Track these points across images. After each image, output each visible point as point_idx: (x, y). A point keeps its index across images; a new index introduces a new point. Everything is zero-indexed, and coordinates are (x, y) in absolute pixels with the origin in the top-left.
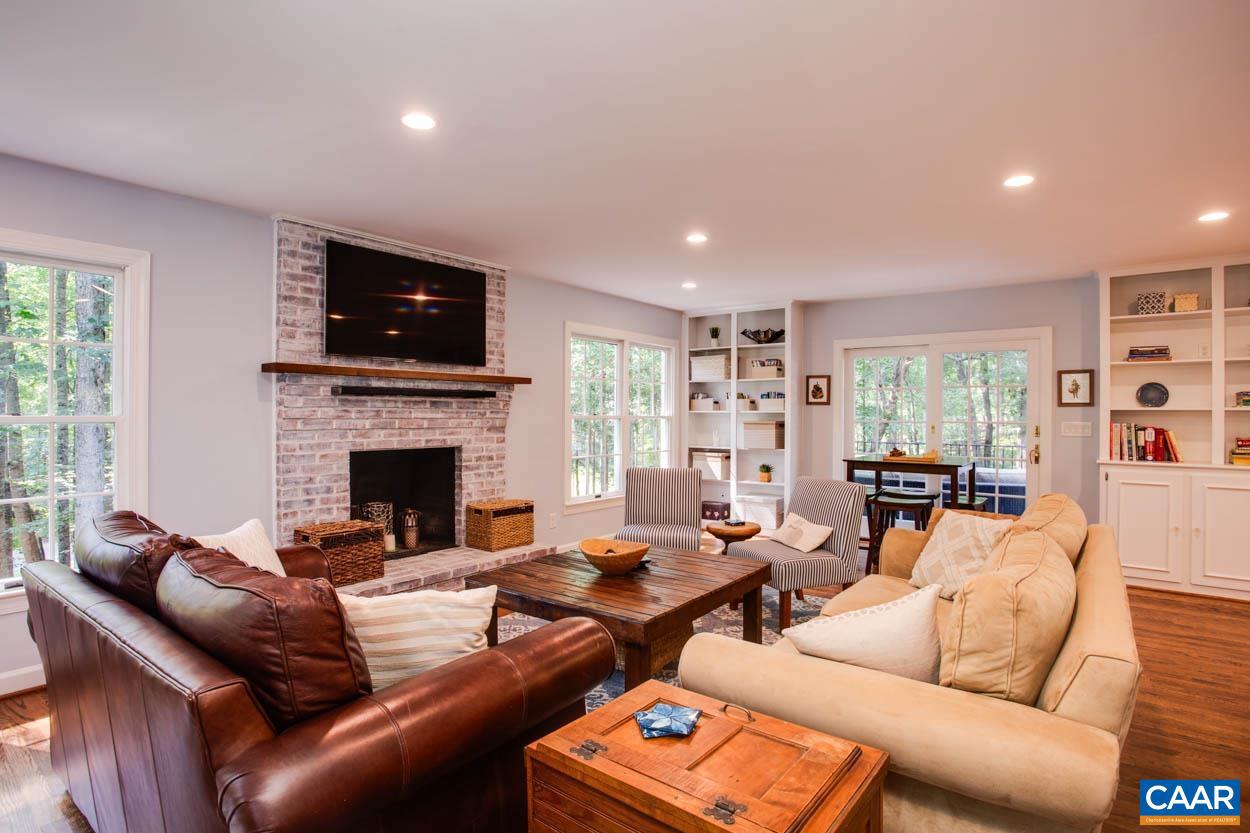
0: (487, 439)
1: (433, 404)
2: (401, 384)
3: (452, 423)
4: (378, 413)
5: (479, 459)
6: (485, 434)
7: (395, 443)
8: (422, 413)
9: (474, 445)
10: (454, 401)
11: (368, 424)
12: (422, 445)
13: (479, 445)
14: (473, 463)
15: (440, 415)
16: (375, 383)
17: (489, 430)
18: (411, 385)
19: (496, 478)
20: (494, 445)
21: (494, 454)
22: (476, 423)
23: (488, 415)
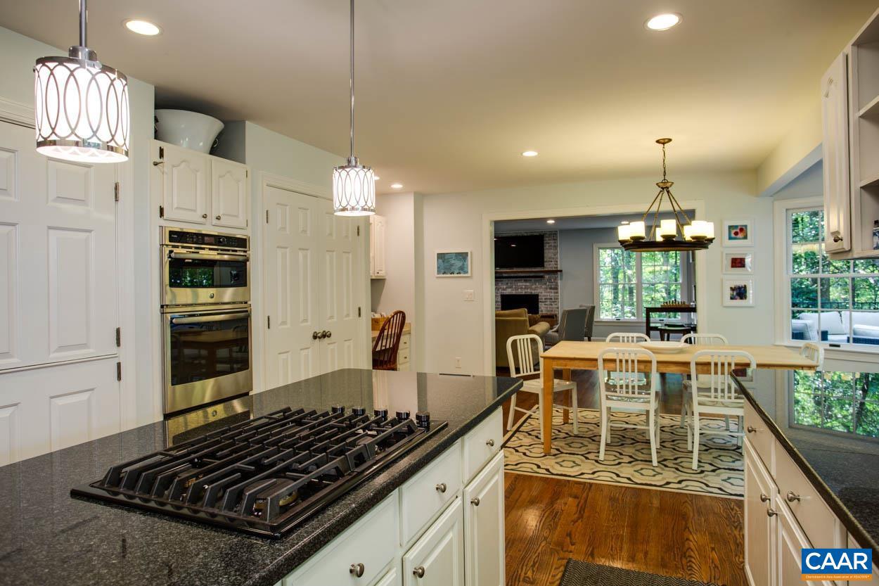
0: (549, 292)
1: (525, 281)
2: (512, 275)
3: (533, 287)
4: (507, 284)
5: (545, 299)
6: (548, 290)
7: (514, 292)
8: (522, 284)
9: (543, 294)
10: (533, 279)
11: (505, 287)
12: (524, 293)
13: (546, 294)
14: (544, 300)
15: (528, 284)
16: (504, 275)
17: (551, 288)
18: (516, 275)
19: (553, 306)
20: (553, 294)
21: (553, 298)
22: (543, 287)
23: (548, 284)
